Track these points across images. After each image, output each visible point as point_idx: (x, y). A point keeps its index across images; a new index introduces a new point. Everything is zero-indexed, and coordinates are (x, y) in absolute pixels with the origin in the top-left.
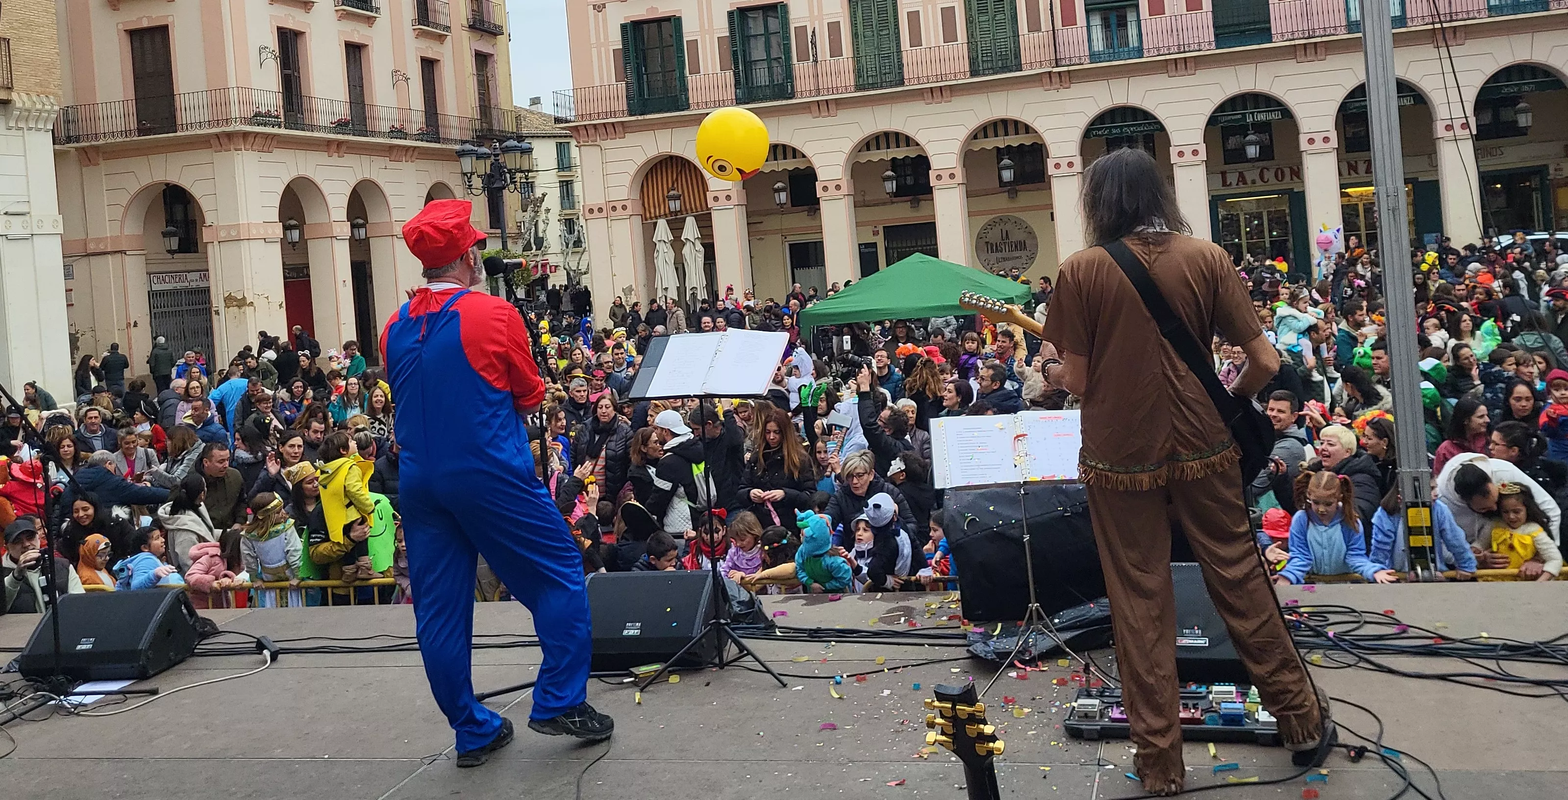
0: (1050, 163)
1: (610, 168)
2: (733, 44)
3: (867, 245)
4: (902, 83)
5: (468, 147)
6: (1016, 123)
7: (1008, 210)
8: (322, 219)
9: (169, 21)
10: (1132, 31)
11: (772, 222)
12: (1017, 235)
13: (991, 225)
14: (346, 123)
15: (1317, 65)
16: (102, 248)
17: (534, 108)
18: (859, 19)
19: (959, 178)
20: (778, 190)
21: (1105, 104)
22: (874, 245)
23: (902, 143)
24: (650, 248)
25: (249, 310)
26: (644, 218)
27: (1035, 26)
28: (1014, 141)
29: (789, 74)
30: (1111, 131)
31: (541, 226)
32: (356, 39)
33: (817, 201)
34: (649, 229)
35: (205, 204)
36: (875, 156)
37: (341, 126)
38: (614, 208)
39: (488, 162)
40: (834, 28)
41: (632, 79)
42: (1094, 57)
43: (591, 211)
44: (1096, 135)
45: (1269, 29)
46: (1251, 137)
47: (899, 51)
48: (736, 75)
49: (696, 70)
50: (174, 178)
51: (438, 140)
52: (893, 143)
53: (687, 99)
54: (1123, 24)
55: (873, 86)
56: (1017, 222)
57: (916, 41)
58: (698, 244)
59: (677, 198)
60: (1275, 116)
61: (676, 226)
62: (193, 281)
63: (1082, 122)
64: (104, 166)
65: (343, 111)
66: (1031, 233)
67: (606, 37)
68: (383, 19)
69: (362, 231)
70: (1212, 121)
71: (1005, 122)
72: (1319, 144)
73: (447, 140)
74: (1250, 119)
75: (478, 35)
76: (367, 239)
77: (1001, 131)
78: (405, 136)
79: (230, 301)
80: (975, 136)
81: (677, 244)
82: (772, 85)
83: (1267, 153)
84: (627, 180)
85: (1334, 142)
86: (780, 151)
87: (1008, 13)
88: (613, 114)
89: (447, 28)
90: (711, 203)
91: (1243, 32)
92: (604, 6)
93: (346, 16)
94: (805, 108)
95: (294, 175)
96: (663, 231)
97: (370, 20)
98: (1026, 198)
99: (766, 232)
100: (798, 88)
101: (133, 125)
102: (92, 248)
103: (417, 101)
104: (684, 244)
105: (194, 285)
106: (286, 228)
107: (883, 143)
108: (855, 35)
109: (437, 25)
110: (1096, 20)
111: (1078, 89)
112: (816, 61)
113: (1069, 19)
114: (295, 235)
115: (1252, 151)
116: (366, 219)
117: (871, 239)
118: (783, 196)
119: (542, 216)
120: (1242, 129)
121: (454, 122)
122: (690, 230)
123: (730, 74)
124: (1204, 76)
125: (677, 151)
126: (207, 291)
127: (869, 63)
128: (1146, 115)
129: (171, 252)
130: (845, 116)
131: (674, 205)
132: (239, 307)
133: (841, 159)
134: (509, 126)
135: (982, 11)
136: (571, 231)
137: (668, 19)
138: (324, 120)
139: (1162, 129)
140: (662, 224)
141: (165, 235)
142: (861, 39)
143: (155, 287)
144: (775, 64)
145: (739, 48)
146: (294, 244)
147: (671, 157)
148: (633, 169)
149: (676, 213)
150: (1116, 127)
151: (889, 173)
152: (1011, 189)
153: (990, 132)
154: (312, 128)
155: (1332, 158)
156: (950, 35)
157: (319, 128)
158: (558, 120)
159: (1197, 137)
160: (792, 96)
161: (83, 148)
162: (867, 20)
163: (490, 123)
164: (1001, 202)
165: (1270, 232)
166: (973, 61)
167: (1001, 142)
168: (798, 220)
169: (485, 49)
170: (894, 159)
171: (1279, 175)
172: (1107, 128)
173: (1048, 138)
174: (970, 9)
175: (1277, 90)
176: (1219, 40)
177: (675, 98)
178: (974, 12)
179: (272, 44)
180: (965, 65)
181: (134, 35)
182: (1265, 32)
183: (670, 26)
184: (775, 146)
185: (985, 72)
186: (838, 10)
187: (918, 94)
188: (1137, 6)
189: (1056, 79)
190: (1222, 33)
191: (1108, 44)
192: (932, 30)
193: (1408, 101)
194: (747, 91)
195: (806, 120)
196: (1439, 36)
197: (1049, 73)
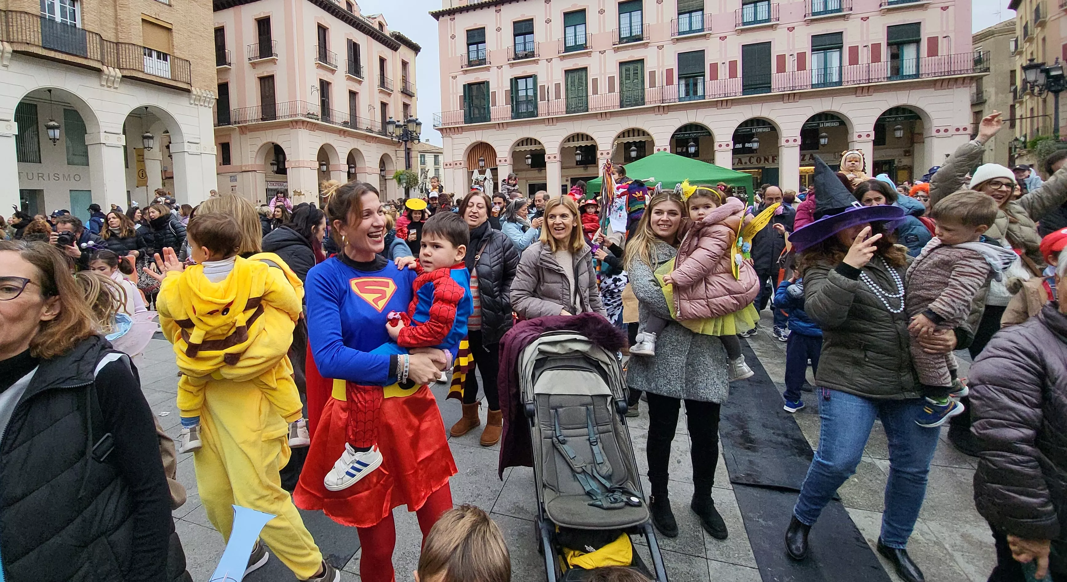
0: (655, 148)
1: (456, 147)
2: (512, 94)
3: (563, 186)
4: (587, 111)
6: (639, 130)
8: (337, 163)
9: (275, 74)
10: (700, 88)
14: (348, 123)
15: (794, 105)
16: (248, 170)
18: (569, 83)
19: (611, 155)
20: (527, 159)
21: (685, 122)
22: (566, 186)
23: (585, 138)
25: (303, 197)
27: (653, 85)
28: (638, 139)
29: (536, 107)
30: (685, 136)
32: (354, 89)
33: (545, 164)
35: (286, 153)
36: (572, 144)
37: (345, 123)
38: (456, 164)
40: (558, 86)
41: (467, 108)
42: (680, 99)
43: (448, 166)
44: (678, 137)
45: (770, 87)
47: (587, 96)
48: (512, 107)
49: (494, 105)
50: (276, 141)
51: (386, 136)
52: (580, 139)
53: (489, 117)
54: (696, 84)
55: (574, 112)
57: (595, 92)
59: (484, 160)
60: (768, 129)
63: (673, 131)
64: (249, 135)
65: (347, 118)
67: (457, 91)
68: (365, 82)
69: (353, 170)
70: (737, 131)
71: (633, 130)
72: (790, 143)
73: (389, 136)
74: (755, 132)
75: (405, 95)
76: (355, 173)
77: (631, 134)
78: (372, 132)
79: (295, 192)
80: (619, 136)
82: (527, 112)
84: (463, 152)
85: (799, 142)
86: (529, 141)
87: (640, 81)
88: (458, 123)
89: (392, 90)
90: (498, 163)
91: (755, 88)
92: (456, 76)
93: (350, 79)
94: (542, 121)
95: (324, 142)
97: (360, 82)
100: (540, 112)
101: (260, 117)
102: (244, 169)
103: (378, 119)
106: (321, 165)
107: (576, 138)
108: (567, 90)
109: (388, 88)
110: (683, 82)
111: (671, 114)
112: (548, 100)
114: (324, 168)
116: (354, 164)
117: (566, 182)
118: (529, 162)
123: (509, 105)
124: (735, 109)
125: (485, 141)
127: (573, 102)
128: (704, 128)
129: (274, 173)
130: (560, 125)
131: (482, 164)
132: (299, 196)
133: (558, 144)
135: (628, 78)
138: (338, 120)
141: (272, 164)
142: (570, 91)
143: (269, 187)
144: (530, 102)
145: (514, 95)
146: (323, 172)
147: (481, 143)
148: (465, 148)
150: (687, 134)
151: (578, 153)
153: (627, 134)
154: (333, 123)
155: (797, 151)
156: (611, 89)
157: (336, 124)
159: (729, 138)
160: (537, 116)
161: (241, 127)
162: (573, 83)
166: (621, 102)
167: (631, 140)
168: (536, 173)
169: (407, 101)
170: (581, 146)
171: (759, 160)
172: (683, 134)
173: (655, 138)
174: (622, 77)
175: (771, 117)
176: (745, 91)
177: (485, 117)
178: (624, 79)
179: (318, 85)
180: (618, 103)
181: (262, 79)
182: (769, 89)
183: (485, 84)
184: (527, 139)
185: (627, 106)
186: (560, 78)
187: (595, 116)
188: (704, 76)
189: (661, 109)
190: (746, 88)
191: (687, 94)
192: (603, 86)
193: (836, 124)
194: (516, 114)
195: (541, 127)
196: (859, 91)
197: (658, 107)
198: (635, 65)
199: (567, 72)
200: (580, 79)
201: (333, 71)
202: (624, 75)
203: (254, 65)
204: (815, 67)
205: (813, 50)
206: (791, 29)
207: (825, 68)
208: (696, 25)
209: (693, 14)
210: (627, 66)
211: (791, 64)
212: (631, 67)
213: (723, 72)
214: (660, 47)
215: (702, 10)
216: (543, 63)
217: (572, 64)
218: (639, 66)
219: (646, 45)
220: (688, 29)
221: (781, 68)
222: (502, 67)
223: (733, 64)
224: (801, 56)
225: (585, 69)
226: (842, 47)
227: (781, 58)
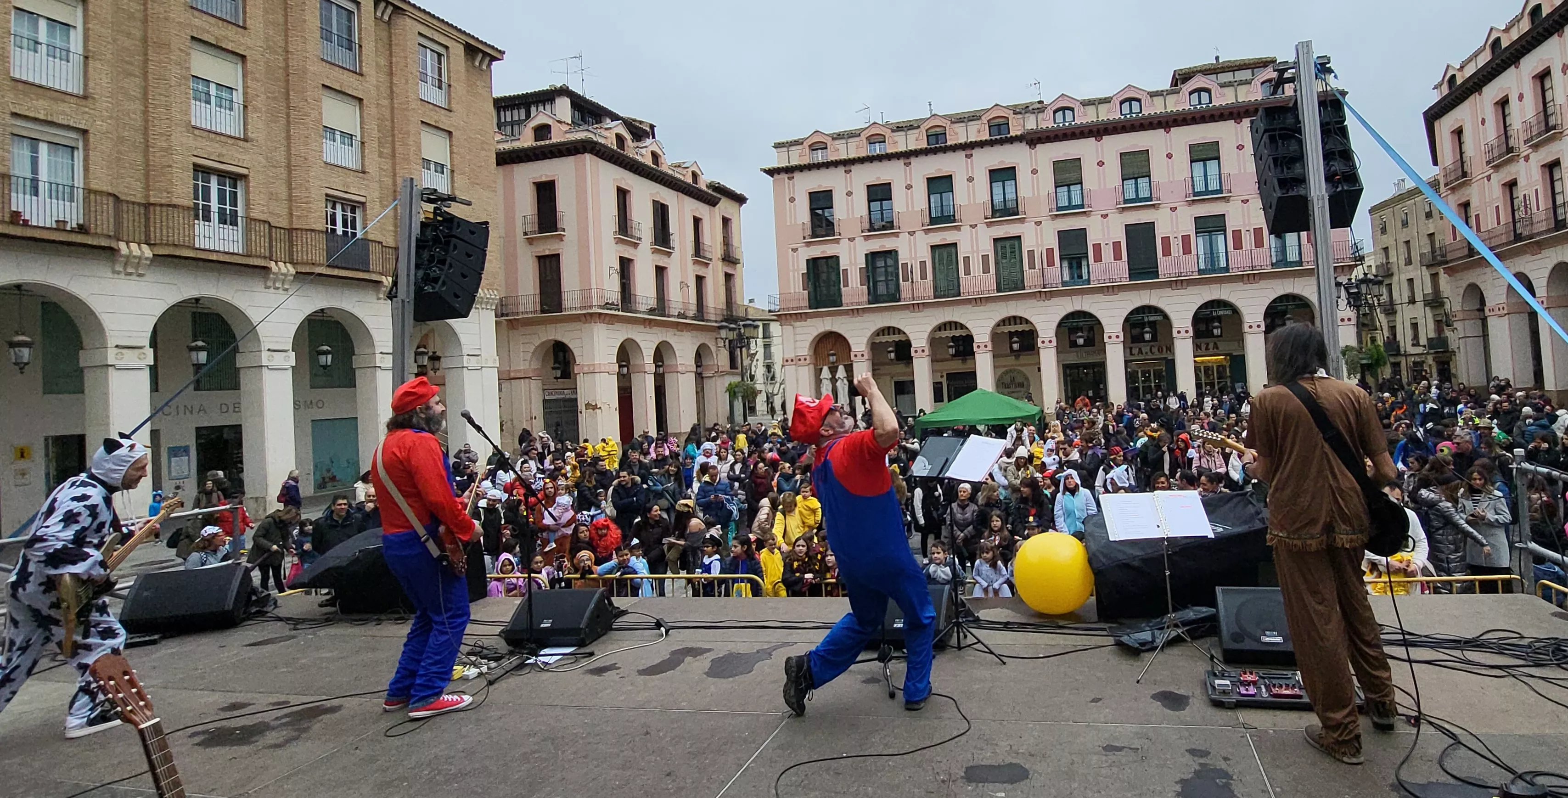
0: (1039, 340)
1: (798, 337)
2: (868, 272)
3: (937, 383)
4: (959, 295)
5: (724, 324)
6: (1021, 318)
7: (1016, 365)
8: (638, 362)
9: (560, 252)
10: (1084, 270)
11: (885, 369)
12: (1019, 379)
13: (1006, 373)
14: (655, 309)
15: (1183, 292)
16: (518, 375)
17: (751, 304)
18: (937, 260)
19: (990, 348)
20: (890, 352)
21: (1070, 309)
22: (942, 386)
23: (959, 327)
24: (818, 382)
25: (598, 411)
26: (815, 365)
27: (1032, 266)
28: (1020, 328)
29: (898, 289)
30: (1072, 324)
31: (753, 369)
32: (661, 264)
33: (911, 358)
34: (818, 372)
35: (576, 352)
36: (944, 334)
37: (651, 311)
38: (800, 360)
39: (735, 333)
40: (923, 264)
41: (812, 289)
42: (1064, 284)
43: (787, 361)
44: (1064, 326)
45: (1157, 272)
46: (1147, 329)
47: (958, 278)
48: (869, 288)
49: (846, 285)
50: (559, 338)
51: (703, 321)
52: (953, 327)
53: (841, 301)
54: (1080, 267)
55: (945, 296)
56: (1020, 372)
57: (967, 272)
58: (845, 381)
59: (834, 355)
60: (1159, 318)
61: (833, 370)
62: (568, 394)
63: (1058, 319)
64: (522, 330)
65: (653, 303)
66: (1027, 379)
67: (798, 266)
68: (676, 254)
69: (661, 369)
70: (1127, 320)
71: (1015, 317)
72: (1183, 334)
73: (707, 321)
74: (1146, 320)
75: (727, 263)
76: (663, 374)
77: (1012, 322)
78: (686, 318)
79: (588, 406)
80: (998, 325)
81: (834, 380)
82: (888, 295)
83: (1154, 338)
84: (808, 344)
85: (1191, 333)
86: (891, 330)
87: (1018, 261)
88: (800, 308)
89: (710, 260)
90: (853, 358)
91: (1144, 273)
92: (797, 249)
93: (655, 251)
94: (906, 307)
95: (625, 337)
96: (826, 373)
97: (669, 254)
98: (1025, 359)
99: (881, 375)
100: (903, 296)
101: (538, 308)
102: (513, 375)
103: (693, 299)
104: (837, 381)
105: (568, 397)
106: (620, 367)
107: (948, 327)
108: (934, 268)
109: (704, 258)
110: (1065, 264)
111: (1055, 301)
112: (912, 282)
113: (1051, 263)
114: (625, 370)
115: (1147, 337)
116: (663, 362)
117: (940, 380)
118: (893, 355)
119: (754, 363)
120: (1142, 325)
121: (712, 311)
122: (841, 373)
123: (865, 287)
124: (1123, 295)
125: (835, 329)
126: (576, 400)
127: (943, 284)
128: (1091, 316)
129: (556, 378)
130: (928, 312)
131: (832, 359)
132: (594, 409)
133: (926, 335)
134: (742, 314)
135: (1004, 256)
136: (769, 371)
137: (832, 257)
138: (643, 308)
139: (1100, 323)
140: (825, 369)
141: (553, 368)
142: (937, 270)
143: (547, 398)
144: (890, 283)
145: (870, 274)
146: (624, 375)
147: (832, 333)
148: (811, 338)
149: (833, 363)
150: (1075, 322)
151: (952, 344)
152: (1017, 354)
153: (1007, 322)
154: (636, 312)
155: (1190, 342)
156: (986, 270)
157: (640, 312)
158: (770, 311)
159: (1119, 328)
160: (899, 300)
161: (510, 320)
162: (941, 263)
163: (731, 311)
164: (1011, 361)
165: (1155, 380)
166: (998, 284)
167: (1013, 328)
168: (900, 368)
169: (730, 272)
170: (954, 336)
171: (1160, 350)
172: (1070, 322)
173: (1038, 327)
174: (998, 256)
175: (1161, 305)
176: (1131, 277)
177: (835, 300)
178: (1000, 257)
179: (617, 265)
180: (994, 286)
181: (541, 259)
183: (833, 261)
184: (889, 328)
185: (1006, 290)
186: (925, 255)
187: (968, 301)
188: (1087, 257)
189: (1043, 295)
190: (1134, 274)
191: (1072, 277)
192: (976, 266)
193: (1229, 312)
194: (874, 297)
195: (906, 314)
196: (1246, 278)
197: (1040, 292)
198: (1012, 242)
199: (933, 247)
200: (949, 256)
201: (636, 245)
202: (1000, 254)
203: (530, 241)
204: (1201, 252)
205: (1197, 233)
206: (1174, 209)
207: (1212, 253)
208: (1076, 201)
209: (1072, 188)
210: (1003, 243)
211: (1176, 247)
212: (1008, 244)
213: (1107, 254)
214: (1038, 223)
215: (1081, 183)
216: (904, 236)
217: (938, 238)
218: (1016, 243)
219: (1022, 221)
220: (1067, 204)
221: (1167, 252)
222: (854, 239)
223: (1117, 245)
224: (1186, 239)
225: (955, 245)
226: (1225, 231)
227: (1166, 241)
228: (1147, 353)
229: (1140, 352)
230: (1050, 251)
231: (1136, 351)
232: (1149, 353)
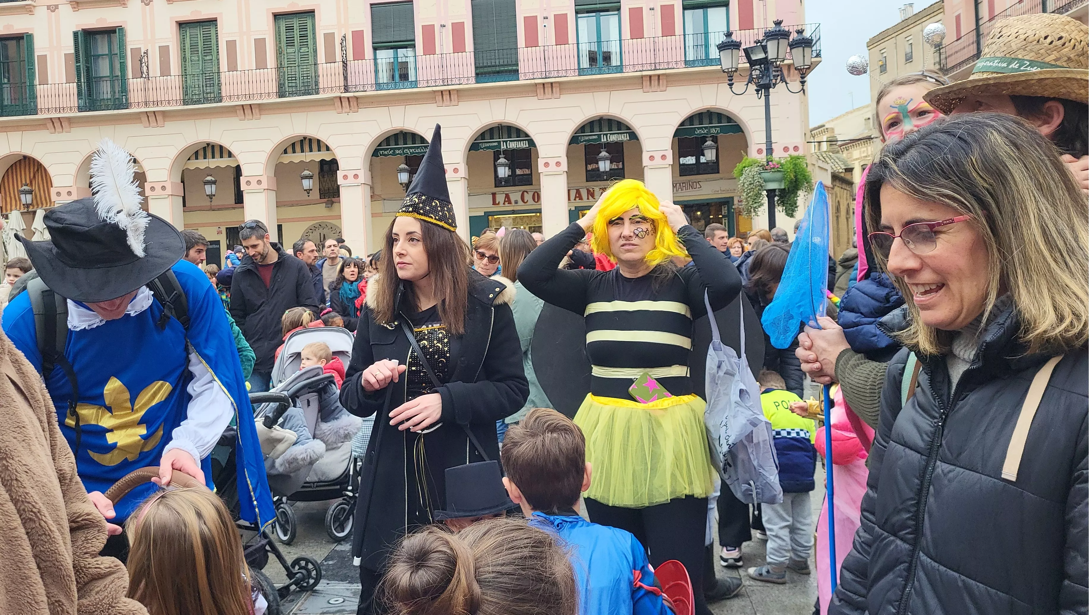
0: (340, 175)
2: (78, 61)
4: (221, 101)
7: (327, 218)
10: (410, 66)
13: (312, 229)
15: (553, 103)
18: (187, 46)
19: (265, 184)
21: (388, 127)
27: (330, 60)
28: (317, 156)
29: (124, 90)
30: (394, 152)
40: (164, 51)
42: (378, 87)
44: (383, 155)
45: (518, 71)
46: (502, 162)
47: (218, 74)
48: (79, 87)
49: (44, 82)
53: (35, 105)
55: (198, 102)
56: (330, 228)
57: (232, 66)
59: (30, 192)
60: (522, 146)
63: (370, 142)
70: (474, 147)
71: (307, 140)
72: (553, 168)
74: (503, 147)
77: (306, 147)
80: (280, 150)
82: (111, 98)
85: (565, 168)
87: (309, 50)
90: (53, 197)
91: (498, 72)
94: (136, 117)
96: (15, 222)
100: (132, 101)
107: (209, 153)
108: (184, 59)
110: (382, 55)
111: (365, 114)
112: (148, 78)
113: (359, 55)
123: (73, 86)
124: (466, 106)
125: (27, 151)
127: (194, 83)
128: (422, 139)
130: (171, 126)
131: (26, 199)
133: (169, 164)
135: (289, 44)
137: (20, 36)
142: (188, 64)
144: (115, 80)
145: (81, 64)
147: (24, 157)
149: (27, 206)
150: (399, 149)
152: (328, 200)
153: (298, 148)
155: (563, 179)
156: (261, 64)
159: (458, 158)
160: (126, 107)
162: (194, 47)
166: (281, 86)
167: (305, 156)
170: (212, 167)
171: (536, 197)
172: (391, 149)
173: (340, 157)
174: (280, 41)
175: (524, 124)
176: (478, 76)
177: (25, 104)
178: (283, 44)
180: (273, 87)
182: (514, 73)
185: (292, 94)
186: (169, 36)
187: (233, 110)
188: (413, 46)
189: (346, 104)
190: (481, 73)
191: (391, 77)
192: (246, 57)
193: (624, 137)
194: (88, 100)
195: (136, 128)
196: (646, 83)
197: (340, 98)
198: (303, 21)
199: (182, 25)
200: (207, 40)
202: (284, 38)
204: (583, 40)
205: (577, 12)
207: (599, 43)
210: (289, 22)
211: (546, 33)
212: (296, 23)
213: (444, 41)
216: (135, 6)
217: (187, 10)
218: (308, 22)
221: (532, 41)
222: (57, 7)
223: (458, 28)
224: (560, 21)
225: (212, 22)
226: (619, 9)
227: (531, 22)
228: (516, 202)
229: (508, 199)
230: (358, 36)
231: (500, 198)
232: (520, 202)
